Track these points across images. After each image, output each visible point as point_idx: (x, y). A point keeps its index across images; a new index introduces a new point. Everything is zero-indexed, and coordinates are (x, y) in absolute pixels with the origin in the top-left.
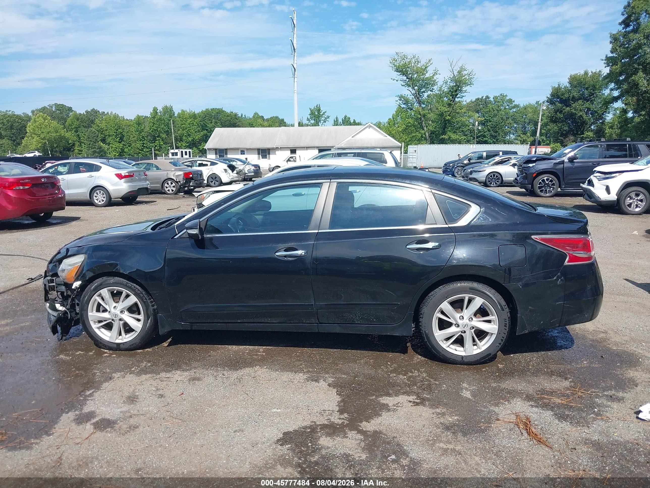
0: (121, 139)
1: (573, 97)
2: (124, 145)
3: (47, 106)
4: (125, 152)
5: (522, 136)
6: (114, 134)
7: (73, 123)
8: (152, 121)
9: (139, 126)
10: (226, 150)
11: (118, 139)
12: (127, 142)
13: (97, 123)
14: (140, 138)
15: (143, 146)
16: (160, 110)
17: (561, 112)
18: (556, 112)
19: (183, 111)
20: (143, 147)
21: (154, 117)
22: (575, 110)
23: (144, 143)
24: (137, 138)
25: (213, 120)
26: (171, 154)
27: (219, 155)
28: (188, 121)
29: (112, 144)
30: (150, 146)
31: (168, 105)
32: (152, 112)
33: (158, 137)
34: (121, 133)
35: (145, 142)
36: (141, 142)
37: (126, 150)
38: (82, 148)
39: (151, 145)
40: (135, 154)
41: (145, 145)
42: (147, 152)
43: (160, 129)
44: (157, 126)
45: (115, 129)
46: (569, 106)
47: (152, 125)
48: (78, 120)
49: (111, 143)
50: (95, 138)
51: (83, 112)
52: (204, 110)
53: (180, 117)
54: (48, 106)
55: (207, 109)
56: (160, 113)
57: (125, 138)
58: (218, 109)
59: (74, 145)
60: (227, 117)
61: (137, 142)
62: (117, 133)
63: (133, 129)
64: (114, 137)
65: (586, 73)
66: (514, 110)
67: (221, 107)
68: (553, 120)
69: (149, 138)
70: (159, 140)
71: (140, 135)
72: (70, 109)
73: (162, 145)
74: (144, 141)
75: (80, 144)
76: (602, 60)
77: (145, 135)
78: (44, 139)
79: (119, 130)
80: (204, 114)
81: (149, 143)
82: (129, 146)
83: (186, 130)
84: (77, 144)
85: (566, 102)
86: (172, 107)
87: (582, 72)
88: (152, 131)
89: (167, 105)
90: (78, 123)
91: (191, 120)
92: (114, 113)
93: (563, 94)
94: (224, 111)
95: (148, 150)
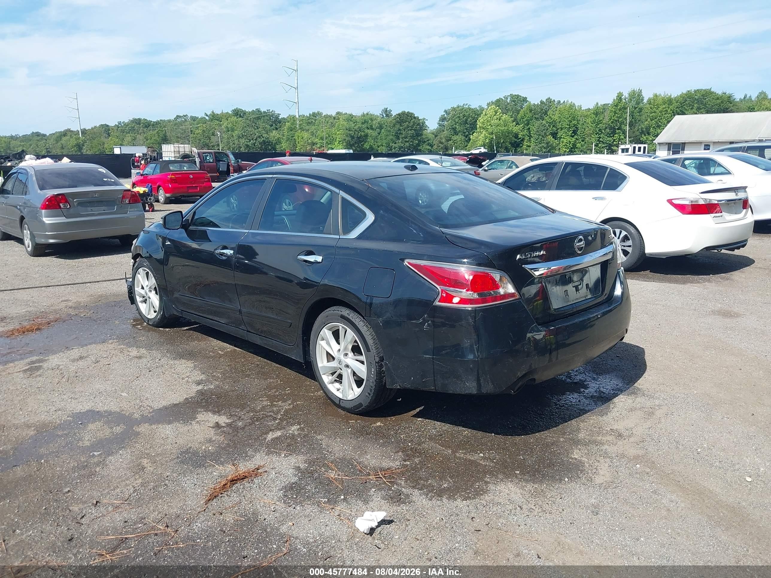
0: (575, 132)
2: (576, 139)
3: (502, 98)
4: (577, 148)
6: (567, 127)
7: (525, 115)
8: (614, 110)
9: (596, 117)
10: (684, 144)
11: (571, 132)
12: (580, 136)
13: (550, 114)
14: (596, 131)
15: (598, 140)
16: (625, 96)
19: (656, 96)
20: (598, 142)
21: (616, 106)
23: (600, 138)
24: (593, 131)
25: (695, 105)
26: (621, 150)
27: (673, 151)
28: (660, 109)
29: (564, 138)
30: (607, 141)
31: (637, 89)
32: (615, 99)
33: (618, 129)
34: (575, 125)
35: (602, 136)
36: (597, 136)
37: (578, 145)
38: (531, 143)
39: (609, 139)
40: (588, 150)
41: (601, 139)
42: (602, 147)
43: (621, 119)
44: (618, 116)
45: (569, 121)
47: (613, 114)
48: (531, 112)
49: (562, 137)
50: (544, 132)
51: (537, 102)
52: (685, 92)
53: (650, 104)
54: (504, 97)
55: (688, 91)
56: (625, 100)
57: (579, 131)
58: (705, 90)
59: (523, 140)
60: (716, 100)
61: (592, 136)
62: (570, 125)
63: (589, 120)
64: (566, 130)
67: (709, 88)
69: (608, 130)
70: (619, 133)
71: (597, 127)
72: (525, 100)
73: (622, 139)
74: (601, 134)
75: (530, 138)
77: (603, 127)
78: (492, 133)
79: (573, 122)
80: (683, 97)
81: (606, 137)
82: (583, 141)
83: (656, 120)
84: (527, 138)
86: (641, 90)
88: (612, 122)
89: (635, 90)
90: (530, 115)
91: (664, 106)
92: (570, 102)
94: (712, 93)
95: (604, 146)
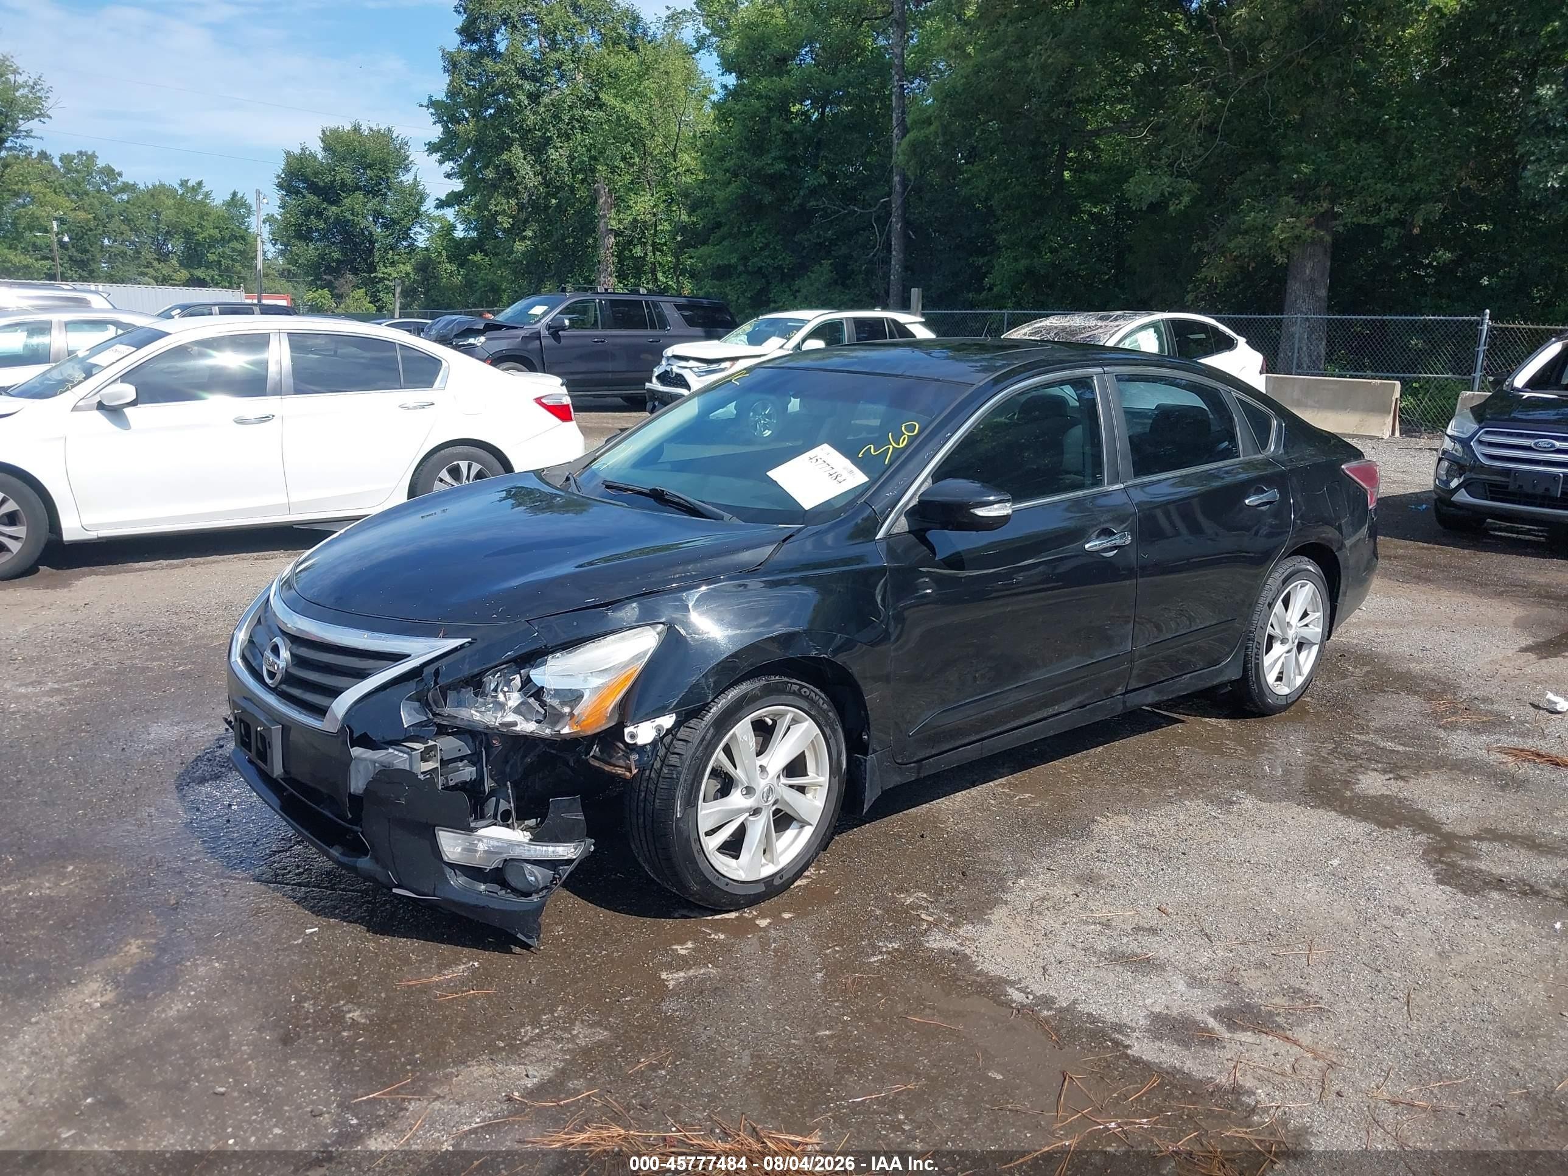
1: (343, 183)
5: (155, 263)
17: (319, 215)
18: (307, 214)
22: (352, 214)
46: (336, 202)
65: (357, 129)
66: (125, 197)
68: (302, 234)
76: (421, 106)
85: (330, 193)
87: (348, 127)
93: (316, 174)
